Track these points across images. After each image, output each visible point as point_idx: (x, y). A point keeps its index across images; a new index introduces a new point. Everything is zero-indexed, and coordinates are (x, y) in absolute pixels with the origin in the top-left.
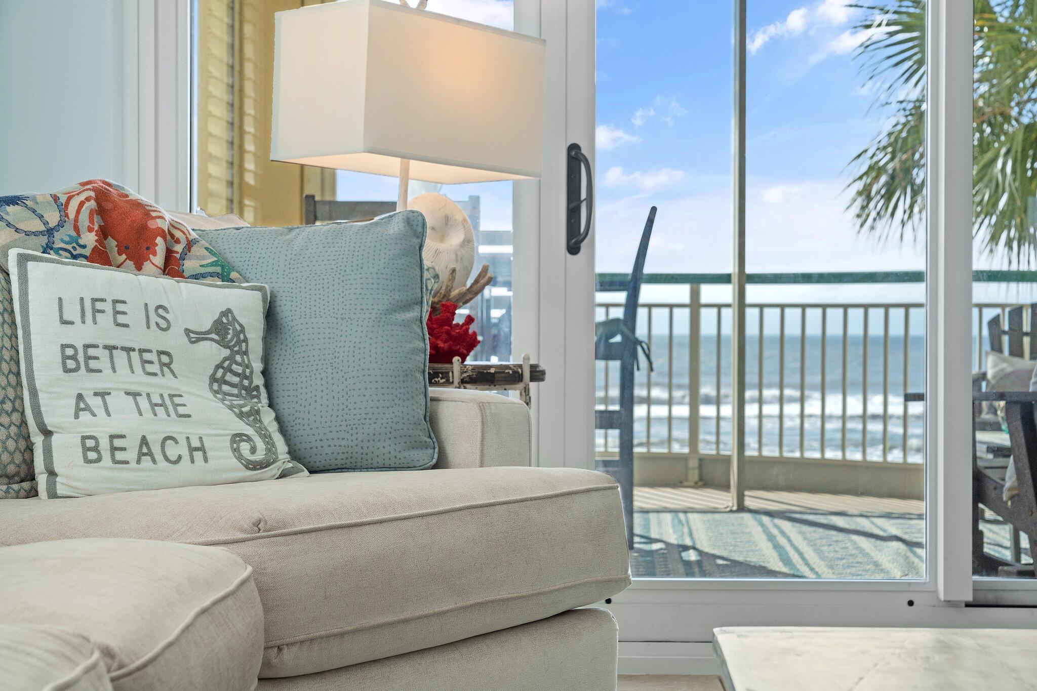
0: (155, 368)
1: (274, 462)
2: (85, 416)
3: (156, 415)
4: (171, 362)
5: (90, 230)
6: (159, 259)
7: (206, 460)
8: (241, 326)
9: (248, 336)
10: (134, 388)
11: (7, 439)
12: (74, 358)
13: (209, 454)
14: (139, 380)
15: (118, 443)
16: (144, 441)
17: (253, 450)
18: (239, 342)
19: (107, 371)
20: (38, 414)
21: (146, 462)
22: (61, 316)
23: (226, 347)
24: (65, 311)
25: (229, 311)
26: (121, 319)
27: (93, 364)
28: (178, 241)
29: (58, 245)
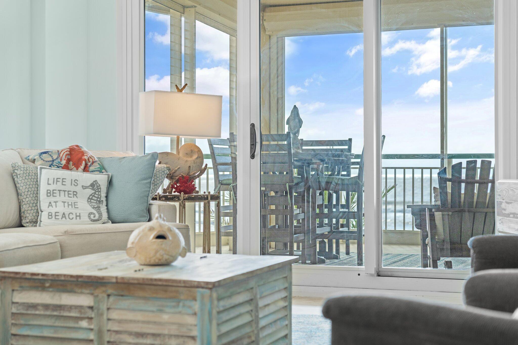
0: (72, 196)
1: (100, 220)
2: (50, 207)
3: (68, 207)
4: (77, 194)
5: (65, 160)
6: (82, 167)
7: (80, 219)
8: (99, 184)
9: (101, 187)
10: (64, 201)
11: (33, 213)
12: (50, 193)
13: (81, 218)
14: (66, 199)
15: (57, 214)
16: (64, 214)
17: (94, 217)
18: (98, 189)
19: (58, 196)
20: (40, 207)
21: (64, 219)
22: (48, 183)
23: (94, 190)
24: (49, 181)
25: (96, 181)
26: (64, 183)
27: (54, 195)
28: (90, 162)
29: (55, 164)
